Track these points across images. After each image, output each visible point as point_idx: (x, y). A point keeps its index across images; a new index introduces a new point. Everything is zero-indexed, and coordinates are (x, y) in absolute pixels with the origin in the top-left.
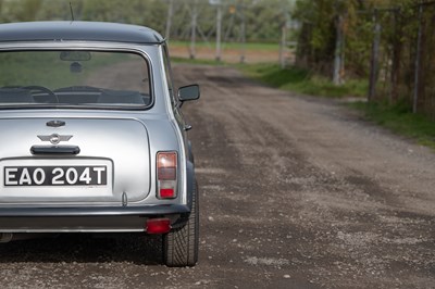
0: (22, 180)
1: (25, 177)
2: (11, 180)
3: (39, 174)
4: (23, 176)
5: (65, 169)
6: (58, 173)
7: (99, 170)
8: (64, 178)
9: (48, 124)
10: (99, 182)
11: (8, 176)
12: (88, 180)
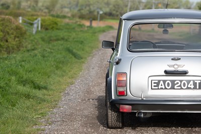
0: (160, 87)
1: (162, 85)
2: (154, 86)
3: (168, 83)
4: (160, 85)
5: (181, 81)
6: (178, 83)
7: (198, 82)
8: (180, 86)
9: (172, 59)
10: (198, 88)
11: (153, 85)
12: (192, 87)
